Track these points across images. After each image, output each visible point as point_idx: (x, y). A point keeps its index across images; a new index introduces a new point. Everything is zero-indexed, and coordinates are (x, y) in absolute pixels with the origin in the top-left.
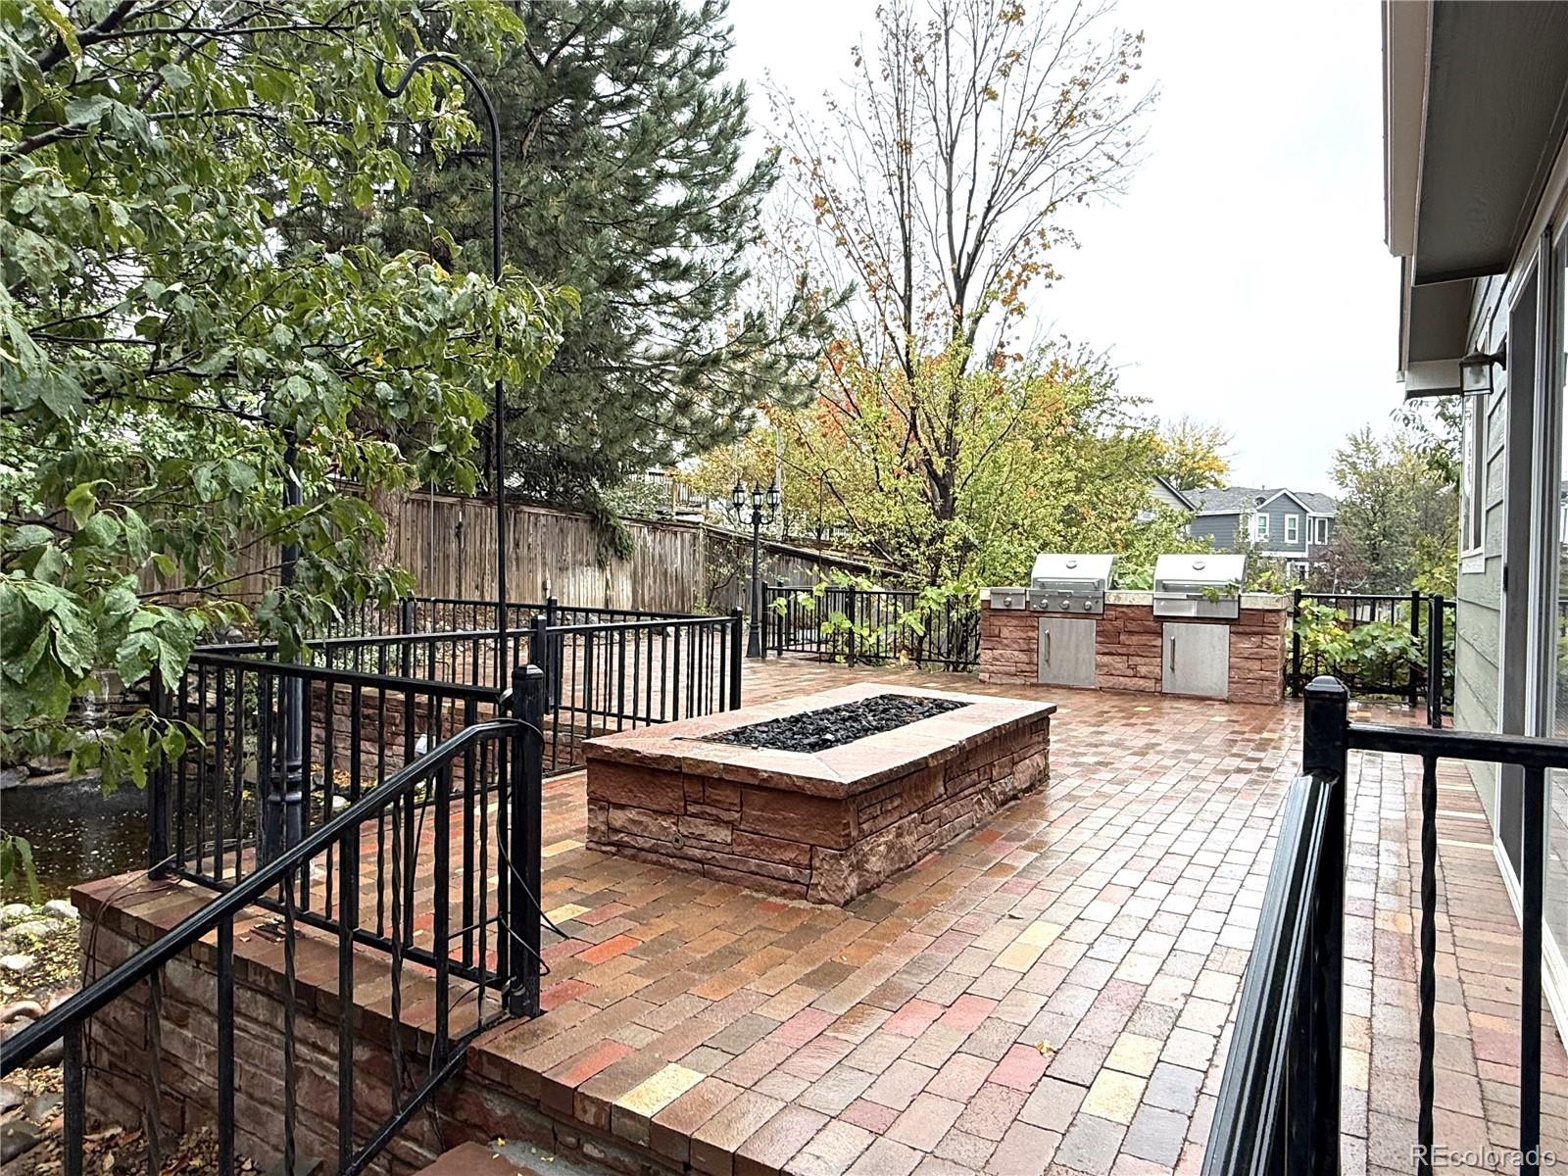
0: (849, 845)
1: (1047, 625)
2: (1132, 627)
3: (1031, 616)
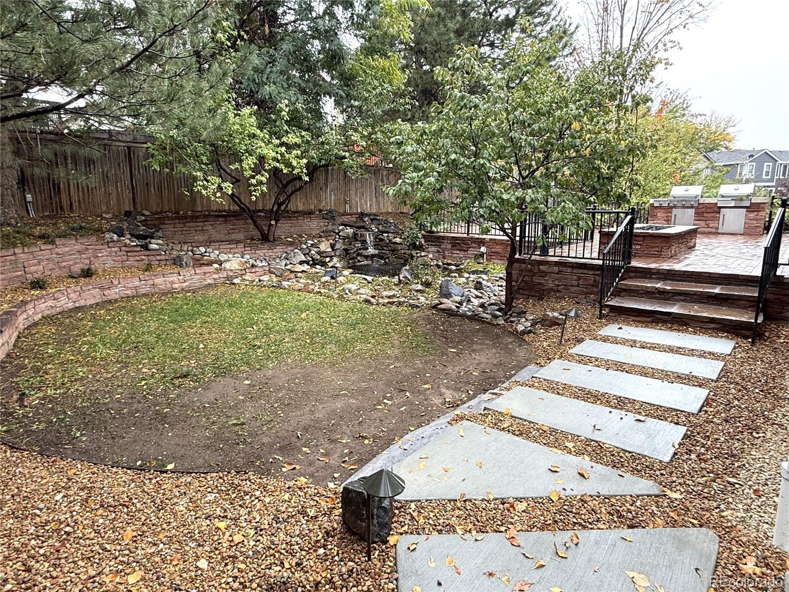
0: (670, 247)
1: (675, 211)
2: (708, 211)
3: (670, 208)
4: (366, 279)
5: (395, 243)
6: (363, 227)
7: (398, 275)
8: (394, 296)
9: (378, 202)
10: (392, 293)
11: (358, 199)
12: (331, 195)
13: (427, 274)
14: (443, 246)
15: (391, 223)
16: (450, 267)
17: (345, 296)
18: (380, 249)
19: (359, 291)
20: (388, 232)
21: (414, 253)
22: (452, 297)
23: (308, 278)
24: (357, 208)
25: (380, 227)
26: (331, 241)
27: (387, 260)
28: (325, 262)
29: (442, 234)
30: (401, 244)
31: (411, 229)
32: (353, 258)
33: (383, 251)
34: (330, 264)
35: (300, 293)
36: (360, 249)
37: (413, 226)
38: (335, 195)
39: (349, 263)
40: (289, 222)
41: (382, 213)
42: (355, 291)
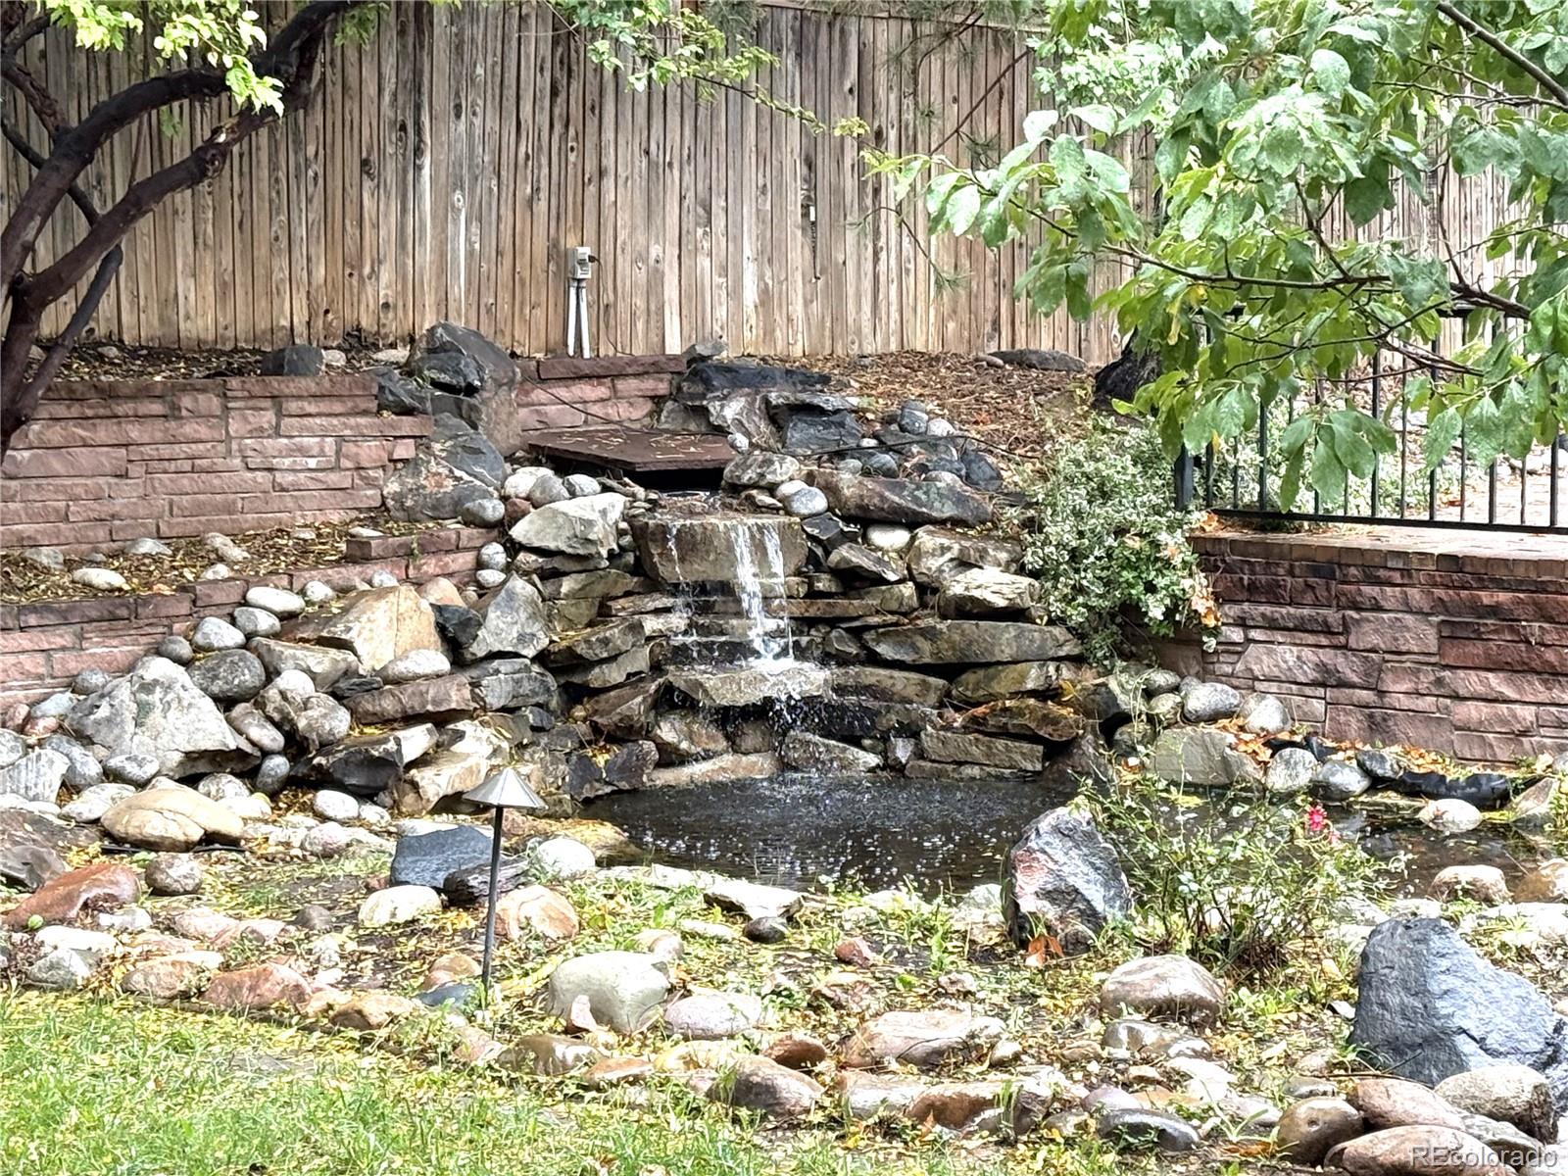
4: (732, 909)
5: (971, 609)
6: (708, 478)
7: (1003, 873)
8: (970, 1051)
9: (824, 272)
10: (948, 1027)
11: (664, 251)
12: (444, 212)
13: (1243, 871)
14: (1369, 634)
15: (932, 444)
16: (1428, 810)
17: (565, 1049)
18: (843, 660)
19: (683, 1011)
20: (912, 521)
21: (1124, 686)
22: (1458, 1064)
23: (248, 893)
24: (656, 315)
25: (848, 478)
26: (445, 592)
27: (902, 750)
28: (387, 763)
29: (1359, 537)
30: (1015, 614)
31: (1103, 492)
32: (624, 734)
33: (873, 675)
34: (435, 782)
35: (191, 1026)
36: (681, 654)
37: (1119, 468)
38: (477, 216)
39: (585, 770)
40: (104, 432)
41: (857, 365)
42: (644, 1005)
